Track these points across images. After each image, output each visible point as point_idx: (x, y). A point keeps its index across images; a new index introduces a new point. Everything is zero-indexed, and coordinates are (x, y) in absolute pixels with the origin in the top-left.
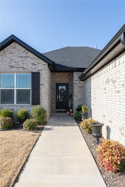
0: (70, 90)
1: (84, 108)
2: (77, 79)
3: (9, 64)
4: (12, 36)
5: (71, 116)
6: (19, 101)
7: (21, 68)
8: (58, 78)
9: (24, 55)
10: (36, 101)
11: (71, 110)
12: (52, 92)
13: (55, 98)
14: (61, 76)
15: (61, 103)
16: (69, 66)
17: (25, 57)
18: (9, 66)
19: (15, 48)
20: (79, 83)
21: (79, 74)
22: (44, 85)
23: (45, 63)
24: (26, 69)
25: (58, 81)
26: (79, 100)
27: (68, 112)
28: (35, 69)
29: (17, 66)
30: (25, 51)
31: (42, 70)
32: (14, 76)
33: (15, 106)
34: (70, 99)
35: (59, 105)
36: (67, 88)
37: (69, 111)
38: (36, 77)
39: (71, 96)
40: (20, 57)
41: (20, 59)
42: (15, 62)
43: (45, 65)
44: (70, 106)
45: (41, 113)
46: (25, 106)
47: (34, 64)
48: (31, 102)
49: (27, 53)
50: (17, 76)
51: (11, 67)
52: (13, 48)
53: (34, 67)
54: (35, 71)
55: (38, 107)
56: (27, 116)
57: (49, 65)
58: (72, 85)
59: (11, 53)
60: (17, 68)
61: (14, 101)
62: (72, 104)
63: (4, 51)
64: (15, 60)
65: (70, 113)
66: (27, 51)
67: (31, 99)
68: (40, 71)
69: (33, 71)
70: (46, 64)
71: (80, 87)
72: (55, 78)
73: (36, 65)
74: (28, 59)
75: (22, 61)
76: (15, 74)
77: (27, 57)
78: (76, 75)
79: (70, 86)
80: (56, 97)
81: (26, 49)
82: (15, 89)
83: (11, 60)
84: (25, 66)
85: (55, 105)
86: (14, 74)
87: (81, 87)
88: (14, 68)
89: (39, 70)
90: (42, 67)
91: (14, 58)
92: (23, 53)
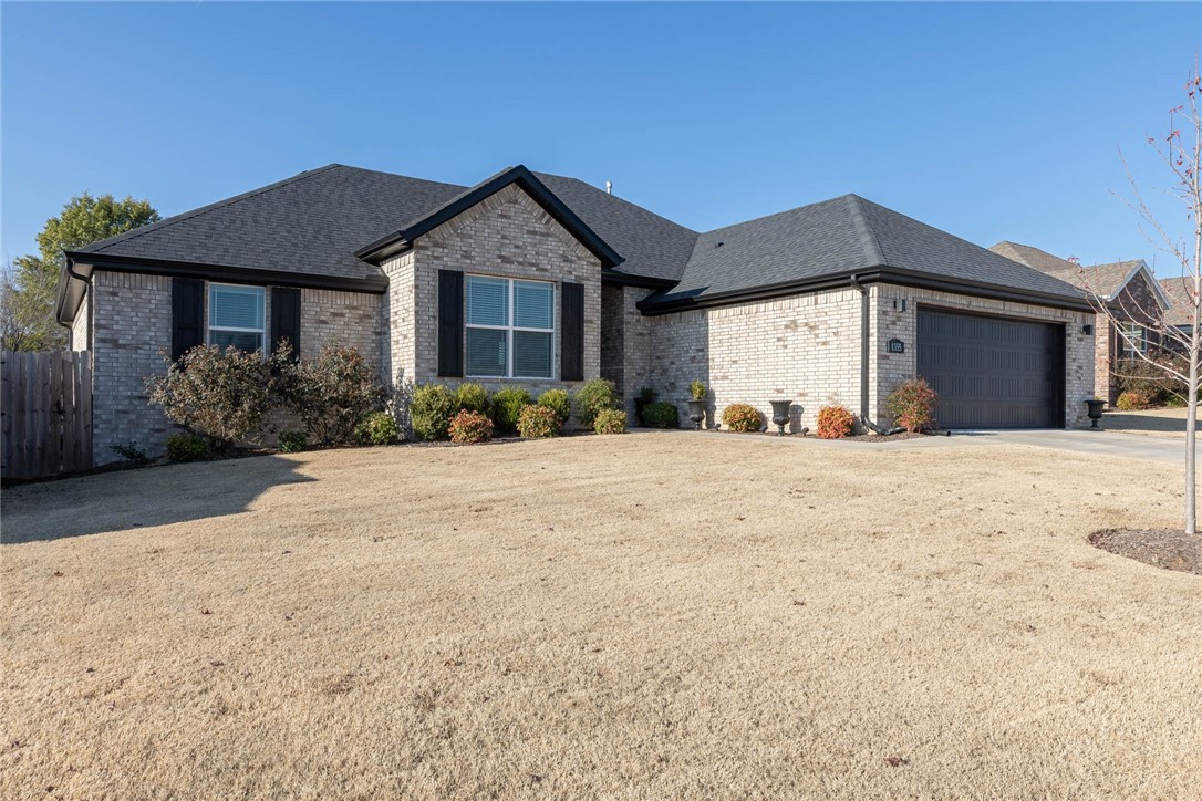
2: (633, 309)
3: (499, 249)
4: (521, 168)
7: (533, 265)
9: (539, 227)
10: (574, 369)
17: (542, 234)
18: (500, 257)
19: (516, 202)
21: (642, 294)
22: (591, 321)
23: (594, 259)
24: (545, 270)
28: (570, 273)
29: (521, 260)
30: (543, 216)
31: (588, 279)
32: (507, 288)
40: (529, 232)
41: (529, 239)
42: (516, 247)
43: (594, 264)
46: (542, 382)
47: (566, 260)
48: (557, 371)
49: (548, 222)
50: (515, 288)
51: (506, 260)
52: (508, 202)
53: (567, 267)
54: (571, 279)
59: (504, 217)
60: (519, 263)
61: (506, 367)
63: (484, 205)
64: (515, 238)
66: (548, 216)
67: (557, 363)
68: (584, 282)
69: (566, 281)
70: (598, 261)
73: (572, 261)
74: (552, 243)
75: (534, 245)
76: (511, 282)
77: (548, 235)
78: (630, 298)
81: (546, 210)
82: (511, 328)
83: (504, 237)
84: (544, 263)
86: (507, 282)
87: (641, 334)
88: (512, 263)
89: (581, 278)
90: (588, 271)
91: (512, 232)
92: (539, 220)
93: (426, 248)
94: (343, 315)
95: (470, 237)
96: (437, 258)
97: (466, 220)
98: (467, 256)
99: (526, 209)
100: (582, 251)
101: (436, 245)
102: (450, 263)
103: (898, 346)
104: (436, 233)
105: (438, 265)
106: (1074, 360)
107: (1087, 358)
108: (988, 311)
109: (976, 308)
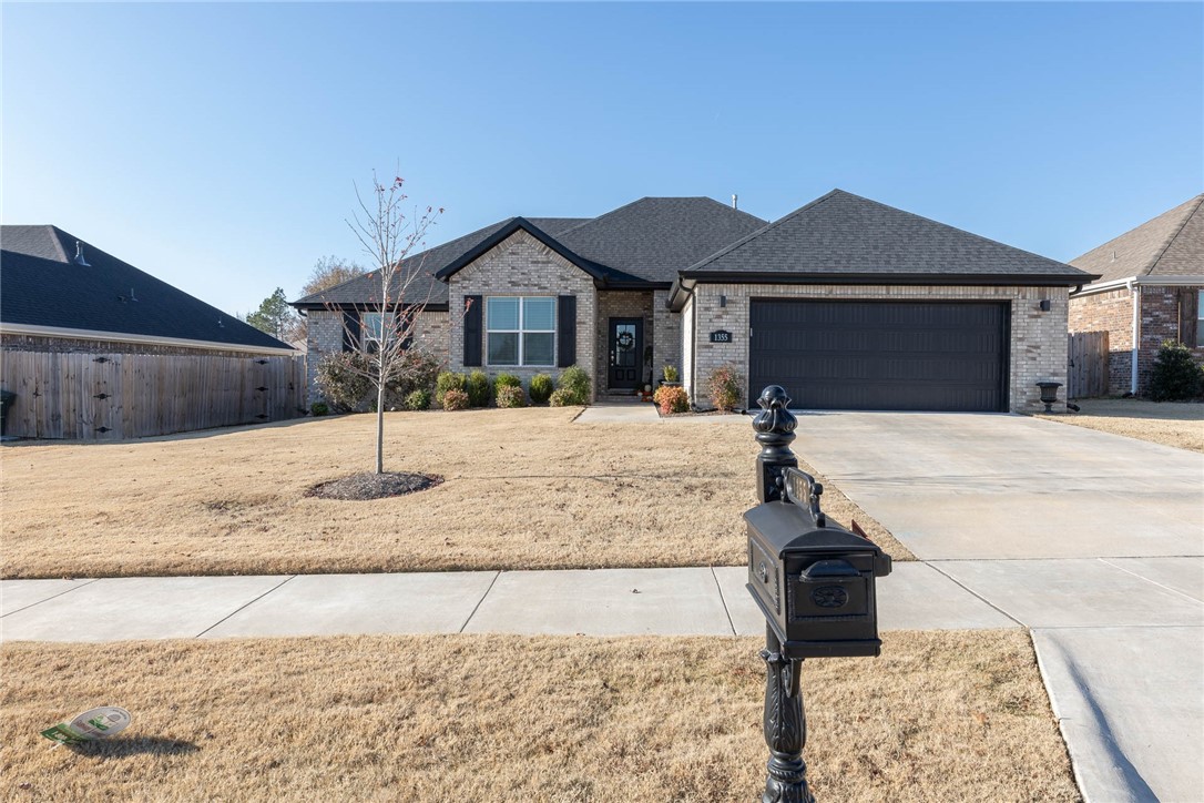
0: (646, 336)
1: (668, 371)
3: (509, 277)
5: (647, 401)
6: (529, 359)
7: (535, 285)
8: (614, 304)
9: (541, 258)
10: (567, 358)
11: (647, 388)
12: (598, 341)
13: (606, 359)
14: (623, 298)
15: (623, 371)
16: (643, 277)
17: (543, 263)
18: (510, 282)
19: (523, 242)
20: (667, 317)
21: (664, 296)
22: (584, 323)
23: (586, 276)
24: (545, 288)
25: (616, 309)
26: (667, 360)
27: (640, 394)
28: (566, 288)
29: (526, 282)
30: (544, 249)
31: (581, 291)
32: (518, 303)
33: (520, 369)
34: (647, 360)
35: (618, 379)
36: (639, 331)
37: (643, 391)
38: (567, 305)
39: (650, 349)
40: (532, 262)
41: (533, 268)
42: (523, 274)
43: (586, 280)
44: (645, 378)
45: (580, 381)
46: (542, 369)
47: (563, 279)
48: (556, 360)
49: (548, 253)
50: (525, 303)
51: (514, 284)
52: (517, 243)
53: (563, 284)
54: (566, 293)
55: (571, 371)
56: (550, 387)
57: (595, 279)
58: (651, 323)
59: (513, 253)
60: (525, 285)
61: (517, 358)
62: (652, 372)
63: (499, 248)
64: (522, 268)
65: (645, 395)
66: (548, 248)
67: (556, 354)
68: (576, 294)
69: (562, 294)
70: (591, 278)
71: (669, 328)
72: (605, 303)
73: (568, 280)
74: (551, 268)
75: (537, 271)
76: (522, 298)
77: (549, 262)
78: (659, 299)
79: (646, 326)
80: (610, 355)
81: (546, 245)
82: (521, 331)
83: (513, 268)
84: (544, 283)
85: (604, 376)
86: (519, 299)
88: (519, 285)
89: (575, 291)
90: (582, 287)
91: (519, 264)
92: (540, 252)
93: (458, 282)
94: (439, 327)
95: (489, 271)
96: (464, 288)
97: (486, 260)
98: (486, 284)
99: (529, 246)
100: (576, 271)
101: (464, 279)
102: (474, 290)
103: (724, 336)
104: (465, 271)
105: (466, 292)
106: (1021, 340)
107: (1050, 336)
108: (861, 297)
109: (842, 297)
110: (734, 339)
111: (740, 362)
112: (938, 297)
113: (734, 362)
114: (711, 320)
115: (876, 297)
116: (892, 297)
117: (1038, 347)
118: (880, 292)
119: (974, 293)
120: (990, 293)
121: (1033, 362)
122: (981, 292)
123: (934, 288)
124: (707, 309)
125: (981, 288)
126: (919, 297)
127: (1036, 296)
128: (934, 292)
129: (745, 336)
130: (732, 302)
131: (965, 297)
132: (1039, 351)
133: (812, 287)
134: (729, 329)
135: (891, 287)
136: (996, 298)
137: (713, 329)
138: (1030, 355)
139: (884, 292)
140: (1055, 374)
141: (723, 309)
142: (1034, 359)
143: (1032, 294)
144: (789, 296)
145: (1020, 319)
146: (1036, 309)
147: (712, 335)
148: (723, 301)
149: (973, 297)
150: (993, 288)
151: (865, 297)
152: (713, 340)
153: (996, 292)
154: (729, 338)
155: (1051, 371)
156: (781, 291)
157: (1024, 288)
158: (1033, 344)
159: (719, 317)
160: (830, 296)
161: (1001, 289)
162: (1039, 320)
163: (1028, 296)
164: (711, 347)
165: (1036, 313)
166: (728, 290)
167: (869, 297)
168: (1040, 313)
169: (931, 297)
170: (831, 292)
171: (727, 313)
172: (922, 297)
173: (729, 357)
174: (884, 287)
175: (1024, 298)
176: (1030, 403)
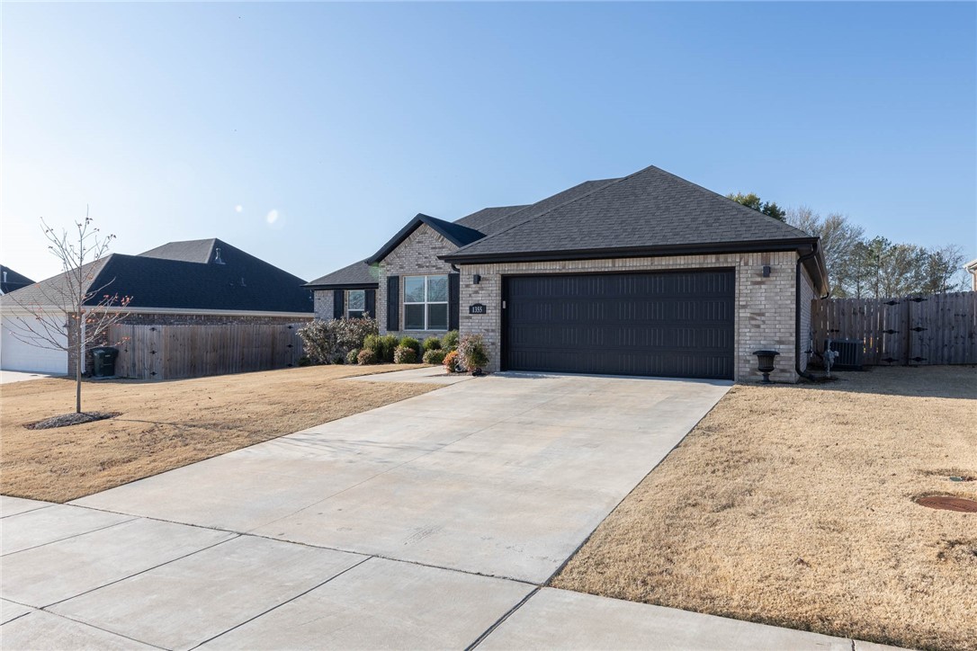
3: (417, 261)
4: (420, 215)
6: (432, 324)
7: (434, 266)
9: (438, 244)
10: (454, 324)
17: (440, 248)
18: (417, 265)
19: (426, 233)
24: (440, 268)
29: (428, 265)
30: (440, 237)
32: (424, 281)
33: (426, 332)
38: (454, 282)
40: (432, 248)
41: (432, 252)
42: (426, 258)
46: (439, 333)
48: (448, 326)
49: (443, 240)
50: (428, 281)
51: (420, 266)
52: (422, 234)
59: (419, 242)
61: (424, 324)
64: (425, 253)
66: (442, 237)
67: (448, 321)
69: (451, 273)
75: (436, 255)
76: (426, 277)
77: (443, 248)
81: (442, 233)
82: (426, 303)
83: (419, 254)
84: (440, 264)
86: (424, 278)
88: (423, 267)
91: (423, 250)
92: (437, 240)
93: (384, 266)
95: (403, 257)
96: (388, 271)
97: (402, 248)
98: (402, 267)
99: (430, 235)
101: (388, 264)
102: (394, 272)
103: (480, 309)
104: (388, 259)
105: (389, 274)
106: (744, 307)
107: (776, 302)
108: (589, 270)
109: (573, 271)
110: (487, 311)
111: (493, 331)
112: (660, 268)
113: (487, 330)
114: (470, 295)
115: (603, 270)
116: (617, 269)
117: (763, 315)
118: (606, 265)
119: (694, 262)
120: (711, 261)
121: (757, 330)
122: (702, 261)
123: (656, 258)
124: (467, 286)
125: (702, 256)
126: (642, 268)
127: (760, 262)
128: (656, 263)
129: (495, 308)
130: (486, 279)
131: (686, 267)
132: (763, 318)
133: (548, 263)
134: (484, 303)
135: (617, 260)
136: (717, 265)
137: (472, 303)
138: (753, 322)
139: (610, 265)
140: (780, 342)
141: (479, 286)
142: (758, 326)
143: (755, 260)
144: (530, 272)
145: (744, 286)
146: (759, 275)
147: (471, 308)
148: (478, 279)
149: (694, 266)
150: (714, 256)
151: (593, 270)
152: (471, 312)
153: (717, 259)
154: (484, 309)
155: (777, 339)
156: (524, 268)
157: (746, 255)
158: (757, 311)
159: (476, 292)
160: (564, 271)
161: (722, 257)
162: (763, 286)
163: (750, 263)
164: (470, 318)
165: (759, 279)
166: (482, 270)
167: (597, 270)
168: (764, 279)
169: (653, 268)
170: (564, 268)
171: (482, 289)
172: (645, 268)
173: (484, 327)
174: (610, 260)
175: (746, 264)
176: (753, 372)
